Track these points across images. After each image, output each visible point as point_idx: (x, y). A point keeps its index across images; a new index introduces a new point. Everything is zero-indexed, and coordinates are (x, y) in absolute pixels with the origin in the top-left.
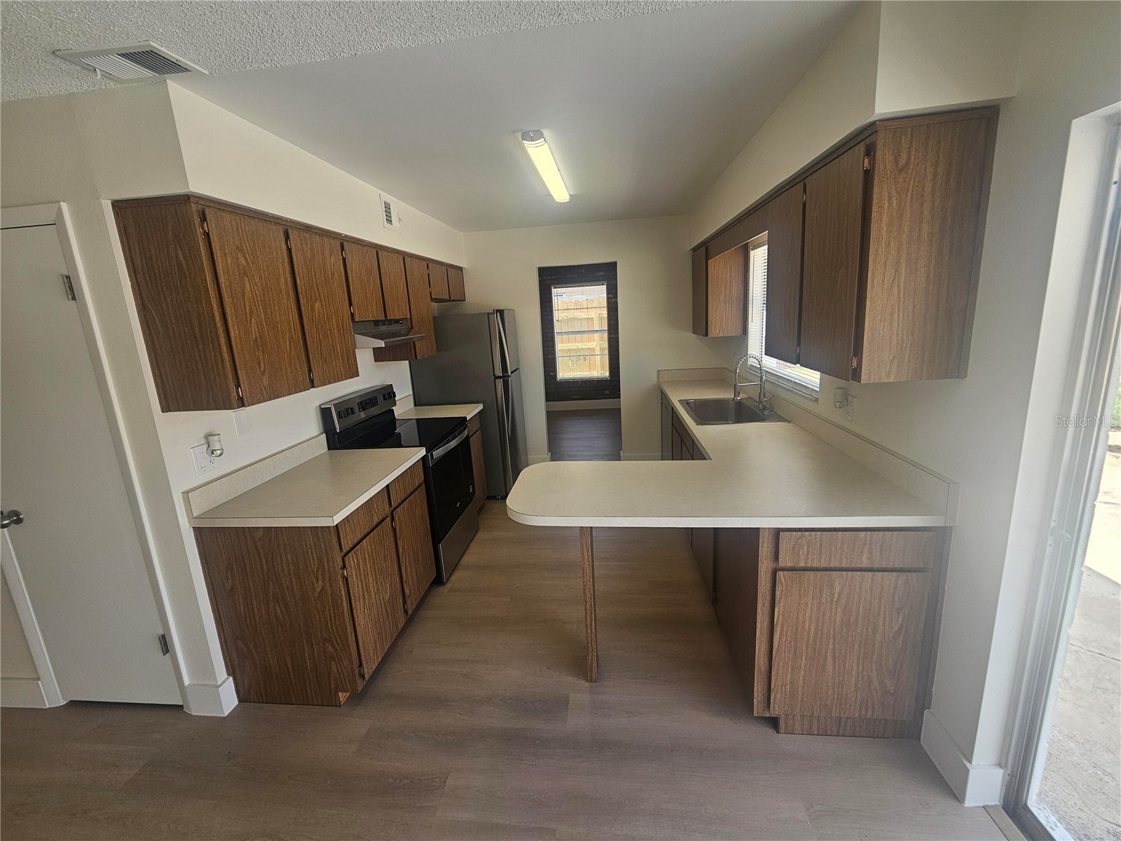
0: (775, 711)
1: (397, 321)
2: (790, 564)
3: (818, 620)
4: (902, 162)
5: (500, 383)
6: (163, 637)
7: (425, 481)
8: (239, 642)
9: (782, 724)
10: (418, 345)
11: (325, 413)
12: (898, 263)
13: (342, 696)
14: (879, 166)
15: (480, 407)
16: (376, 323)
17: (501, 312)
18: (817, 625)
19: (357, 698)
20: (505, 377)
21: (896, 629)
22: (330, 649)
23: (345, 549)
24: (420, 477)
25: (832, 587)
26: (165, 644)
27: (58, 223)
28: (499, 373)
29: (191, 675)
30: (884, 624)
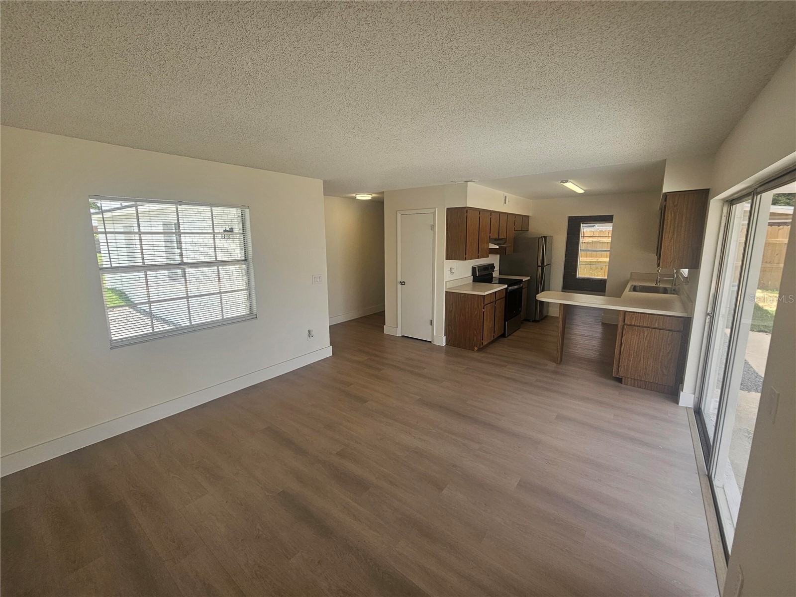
0: (621, 374)
1: (501, 239)
2: (629, 323)
3: (638, 344)
4: (676, 203)
5: (540, 269)
6: (432, 320)
7: (505, 297)
8: (450, 327)
9: (623, 380)
10: (507, 249)
11: (474, 269)
12: (674, 232)
13: (476, 349)
14: (668, 205)
15: (529, 278)
16: (495, 240)
17: (545, 238)
18: (638, 346)
19: (480, 350)
20: (543, 266)
21: (668, 351)
22: (475, 332)
23: (485, 303)
24: (504, 295)
25: (644, 333)
26: (432, 323)
27: (434, 213)
28: (540, 264)
29: (436, 333)
30: (664, 349)
